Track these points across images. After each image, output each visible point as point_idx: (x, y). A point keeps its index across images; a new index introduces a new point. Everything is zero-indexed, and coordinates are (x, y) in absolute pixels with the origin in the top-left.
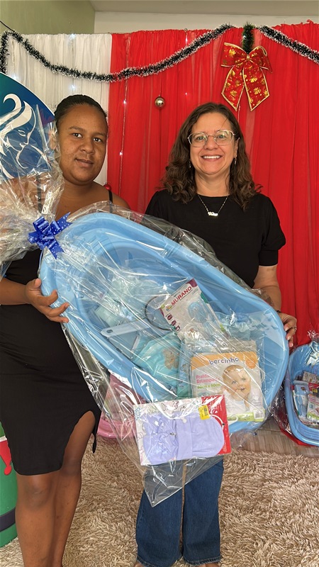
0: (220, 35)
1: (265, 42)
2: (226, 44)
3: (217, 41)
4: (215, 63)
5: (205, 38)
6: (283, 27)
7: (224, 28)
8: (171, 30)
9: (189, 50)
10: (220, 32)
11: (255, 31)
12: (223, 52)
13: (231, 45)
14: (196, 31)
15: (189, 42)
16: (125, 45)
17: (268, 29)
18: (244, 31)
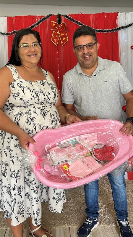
0: (49, 18)
1: (65, 20)
2: (51, 21)
3: (48, 20)
4: (48, 28)
5: (44, 19)
6: (72, 15)
7: (50, 15)
8: (30, 16)
9: (38, 24)
10: (49, 17)
11: (62, 16)
12: (50, 24)
13: (53, 22)
14: (39, 16)
15: (38, 20)
16: (13, 21)
17: (66, 16)
18: (57, 16)
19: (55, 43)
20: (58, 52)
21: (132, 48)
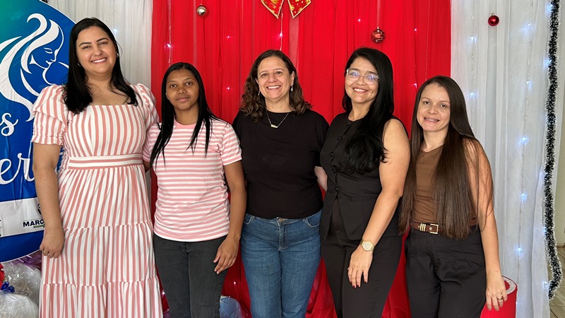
19: (272, 9)
20: (281, 35)
21: (494, 21)
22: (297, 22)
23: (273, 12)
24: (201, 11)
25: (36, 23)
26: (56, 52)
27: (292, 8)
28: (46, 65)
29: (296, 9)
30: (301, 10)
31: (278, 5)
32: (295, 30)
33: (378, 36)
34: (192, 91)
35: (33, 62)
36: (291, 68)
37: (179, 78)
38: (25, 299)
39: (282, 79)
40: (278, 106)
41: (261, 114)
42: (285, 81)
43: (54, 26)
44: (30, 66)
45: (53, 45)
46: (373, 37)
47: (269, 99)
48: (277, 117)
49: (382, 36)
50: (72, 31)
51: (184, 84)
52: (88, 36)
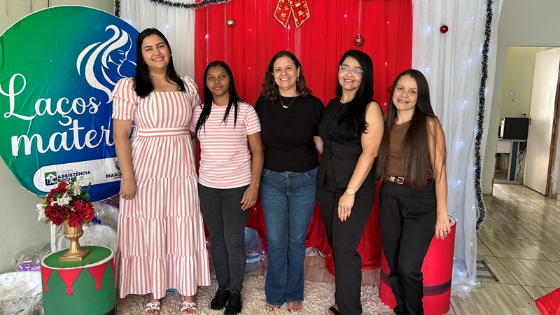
19: (282, 21)
21: (444, 29)
22: (300, 31)
23: (282, 23)
24: (230, 23)
25: (112, 32)
26: (127, 53)
27: (296, 20)
28: (120, 63)
29: (299, 21)
30: (303, 21)
31: (286, 18)
32: (298, 37)
33: (359, 41)
34: (225, 82)
35: (110, 60)
36: (297, 64)
37: (216, 72)
38: (108, 228)
39: (291, 73)
40: (289, 93)
41: (276, 98)
42: (293, 74)
43: (125, 34)
44: (108, 64)
45: (124, 48)
46: (355, 41)
47: (282, 88)
48: (287, 100)
49: (361, 40)
50: (138, 38)
51: (219, 77)
52: (150, 41)
